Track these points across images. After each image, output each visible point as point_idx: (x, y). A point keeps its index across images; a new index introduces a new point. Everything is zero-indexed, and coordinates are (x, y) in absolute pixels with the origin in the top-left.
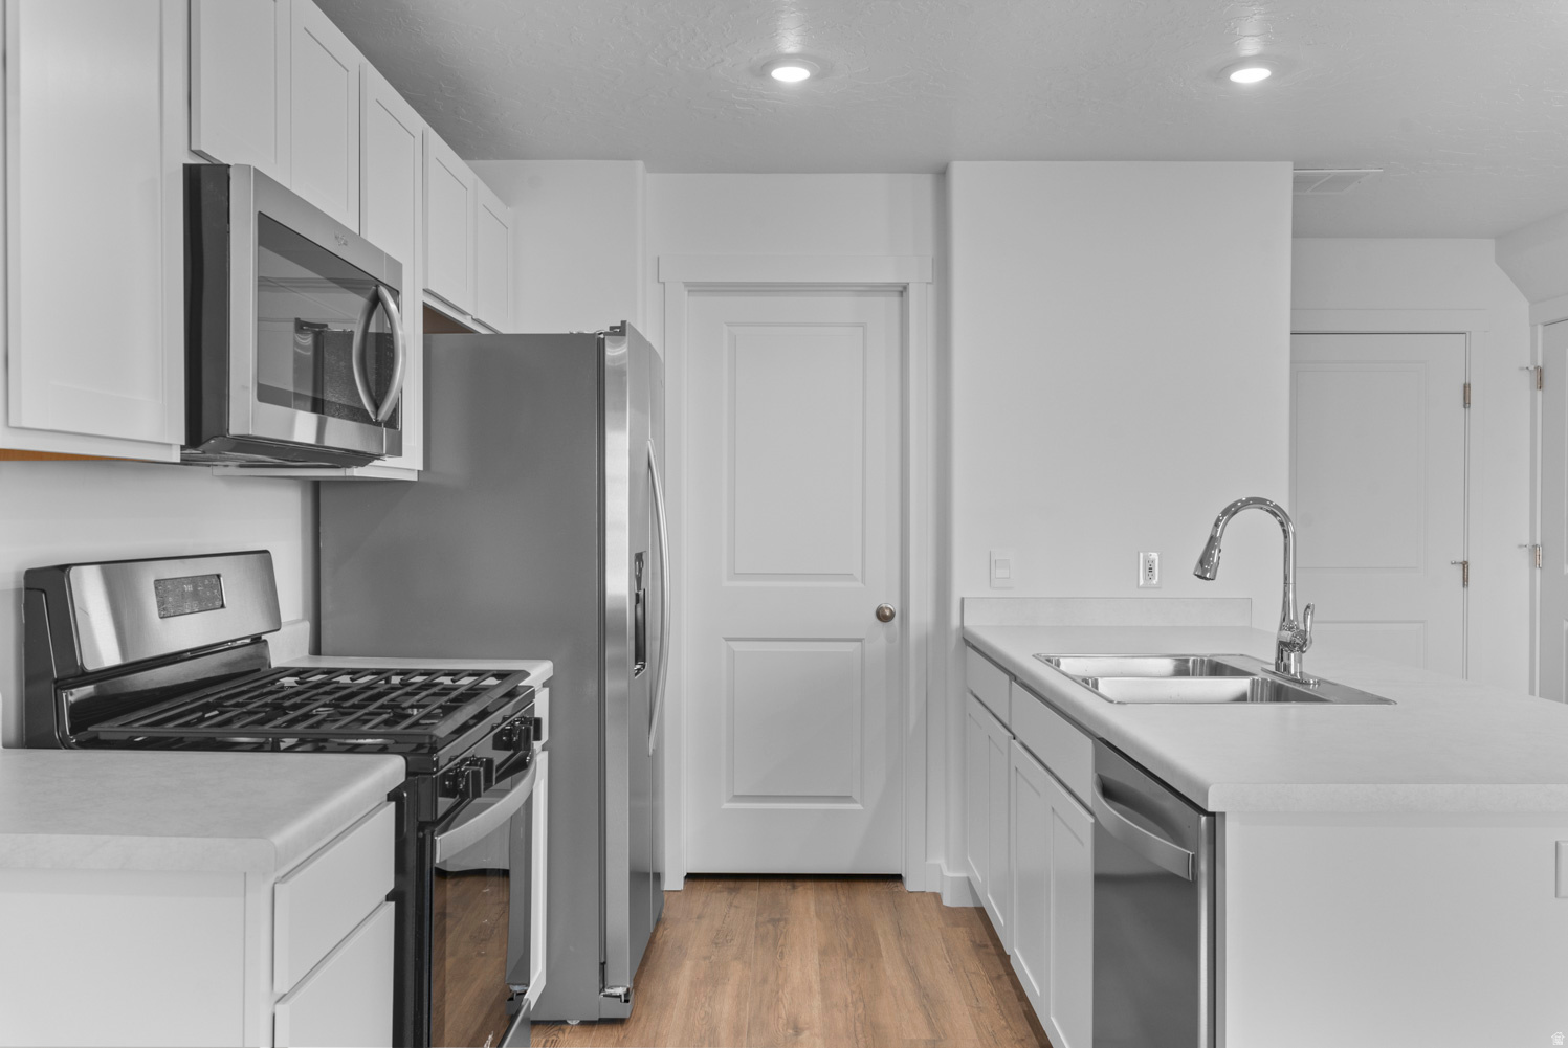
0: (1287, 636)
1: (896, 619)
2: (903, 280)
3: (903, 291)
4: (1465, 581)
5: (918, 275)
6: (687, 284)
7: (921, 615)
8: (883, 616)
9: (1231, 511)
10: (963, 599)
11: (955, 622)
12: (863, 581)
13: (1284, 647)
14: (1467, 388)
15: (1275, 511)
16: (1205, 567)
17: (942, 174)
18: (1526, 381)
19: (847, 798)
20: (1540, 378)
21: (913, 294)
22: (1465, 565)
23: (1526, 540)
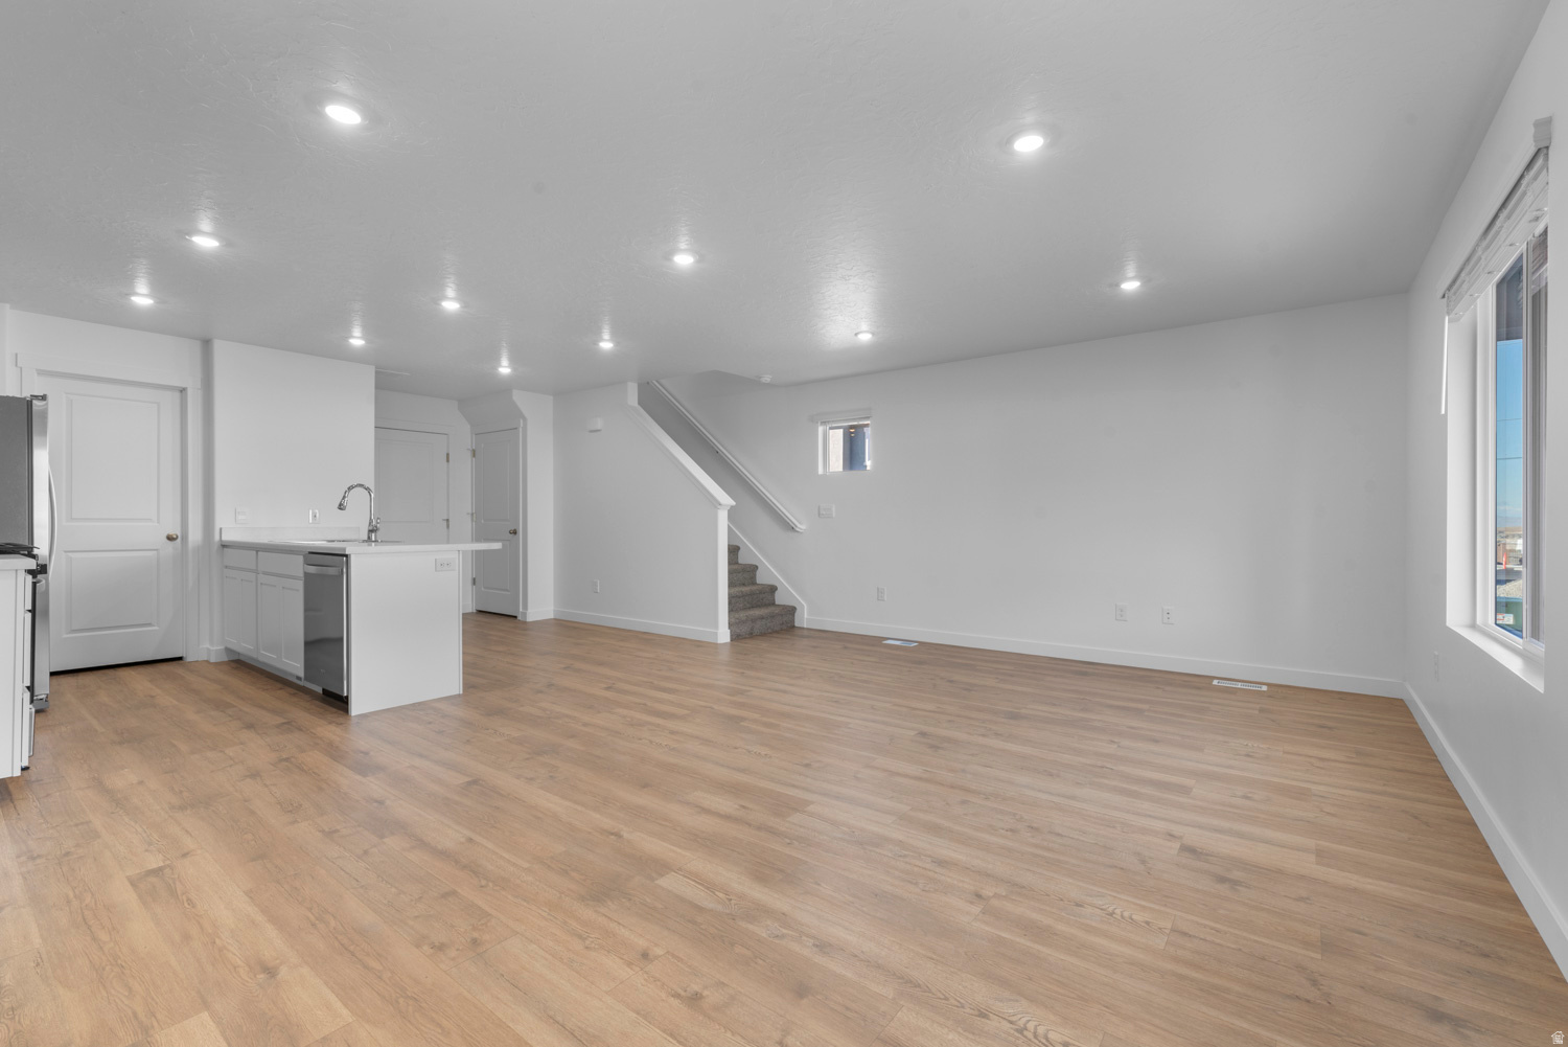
0: (371, 528)
1: (179, 540)
2: (184, 386)
3: (183, 391)
4: (448, 527)
5: (193, 384)
6: (37, 370)
7: (195, 535)
8: (170, 538)
9: (350, 489)
10: (221, 529)
11: (217, 538)
12: (158, 522)
13: (371, 531)
14: (448, 455)
15: (367, 489)
16: (341, 507)
17: (207, 344)
18: (469, 454)
19: (150, 625)
20: (474, 453)
21: (190, 392)
22: (448, 520)
23: (470, 511)
